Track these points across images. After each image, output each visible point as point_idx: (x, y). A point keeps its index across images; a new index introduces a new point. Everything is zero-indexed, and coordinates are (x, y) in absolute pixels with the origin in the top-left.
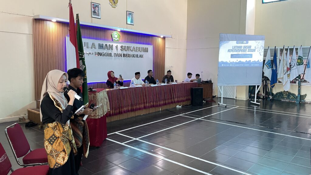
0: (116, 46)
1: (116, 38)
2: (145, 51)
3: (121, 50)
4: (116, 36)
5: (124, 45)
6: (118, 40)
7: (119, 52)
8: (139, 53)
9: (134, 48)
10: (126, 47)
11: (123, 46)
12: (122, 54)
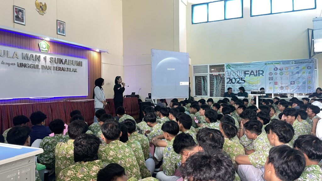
0: (44, 57)
1: (44, 49)
2: (79, 65)
3: (50, 62)
4: (44, 46)
6: (46, 51)
7: (48, 64)
8: (72, 67)
9: (66, 60)
11: (53, 58)
12: (51, 66)
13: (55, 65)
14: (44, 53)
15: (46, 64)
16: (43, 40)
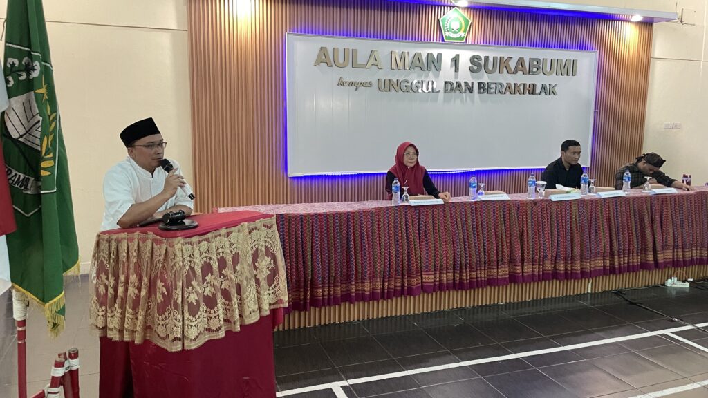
0: (453, 56)
1: (455, 33)
2: (564, 71)
3: (471, 70)
4: (455, 26)
5: (482, 54)
6: (461, 38)
7: (465, 76)
8: (539, 80)
9: (521, 61)
10: (491, 59)
11: (479, 58)
12: (472, 83)
13: (486, 79)
14: (452, 45)
15: (456, 77)
16: (454, 7)
